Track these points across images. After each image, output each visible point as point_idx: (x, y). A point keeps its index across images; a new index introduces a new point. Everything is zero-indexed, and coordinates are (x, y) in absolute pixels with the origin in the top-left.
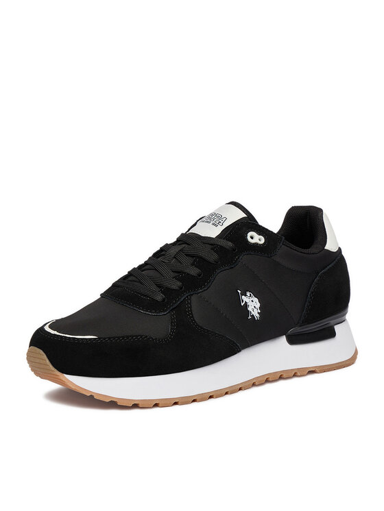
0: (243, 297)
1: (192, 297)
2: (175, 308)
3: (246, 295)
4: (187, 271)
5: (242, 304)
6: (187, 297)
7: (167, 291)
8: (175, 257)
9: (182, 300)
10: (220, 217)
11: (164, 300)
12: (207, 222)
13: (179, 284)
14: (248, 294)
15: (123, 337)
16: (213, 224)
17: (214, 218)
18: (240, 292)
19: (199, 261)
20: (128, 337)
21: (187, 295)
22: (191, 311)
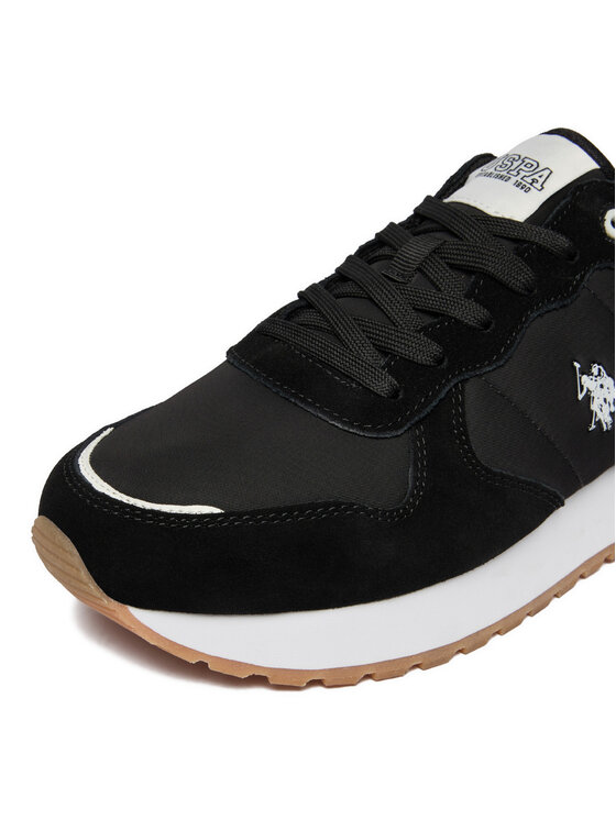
0: (584, 377)
1: (468, 387)
2: (425, 418)
3: (589, 374)
4: (457, 313)
5: (580, 397)
6: (456, 386)
7: (402, 367)
8: (419, 270)
9: (442, 395)
10: (535, 167)
11: (394, 394)
12: (501, 177)
13: (435, 348)
14: (595, 370)
15: (290, 510)
16: (518, 185)
17: (519, 169)
18: (577, 365)
19: (487, 288)
20: (301, 509)
21: (455, 381)
22: (464, 425)
